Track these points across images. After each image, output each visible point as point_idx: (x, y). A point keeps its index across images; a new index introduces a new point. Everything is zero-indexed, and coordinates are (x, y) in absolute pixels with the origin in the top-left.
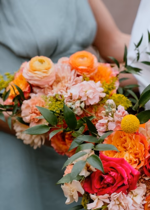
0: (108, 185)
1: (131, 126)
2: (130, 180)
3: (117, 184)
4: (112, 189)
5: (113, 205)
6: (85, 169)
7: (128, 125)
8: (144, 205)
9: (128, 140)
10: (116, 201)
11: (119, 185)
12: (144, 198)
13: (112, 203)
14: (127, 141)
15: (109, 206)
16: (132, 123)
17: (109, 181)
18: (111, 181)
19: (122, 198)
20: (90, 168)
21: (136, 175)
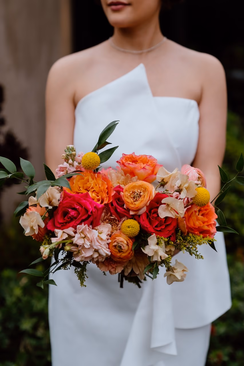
0: (72, 219)
1: (92, 160)
2: (94, 213)
3: (81, 217)
4: (75, 222)
5: (79, 238)
6: (47, 202)
7: (89, 160)
8: (108, 244)
9: (90, 179)
10: (81, 234)
11: (84, 218)
12: (108, 237)
13: (77, 236)
14: (90, 181)
15: (74, 239)
16: (93, 157)
17: (73, 214)
18: (75, 214)
19: (88, 230)
20: (52, 202)
21: (100, 208)
